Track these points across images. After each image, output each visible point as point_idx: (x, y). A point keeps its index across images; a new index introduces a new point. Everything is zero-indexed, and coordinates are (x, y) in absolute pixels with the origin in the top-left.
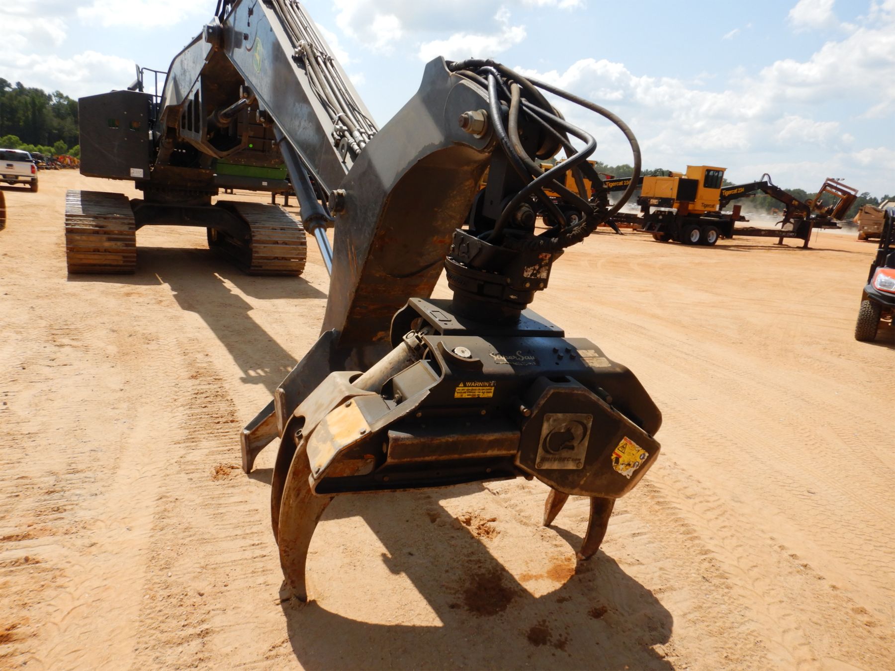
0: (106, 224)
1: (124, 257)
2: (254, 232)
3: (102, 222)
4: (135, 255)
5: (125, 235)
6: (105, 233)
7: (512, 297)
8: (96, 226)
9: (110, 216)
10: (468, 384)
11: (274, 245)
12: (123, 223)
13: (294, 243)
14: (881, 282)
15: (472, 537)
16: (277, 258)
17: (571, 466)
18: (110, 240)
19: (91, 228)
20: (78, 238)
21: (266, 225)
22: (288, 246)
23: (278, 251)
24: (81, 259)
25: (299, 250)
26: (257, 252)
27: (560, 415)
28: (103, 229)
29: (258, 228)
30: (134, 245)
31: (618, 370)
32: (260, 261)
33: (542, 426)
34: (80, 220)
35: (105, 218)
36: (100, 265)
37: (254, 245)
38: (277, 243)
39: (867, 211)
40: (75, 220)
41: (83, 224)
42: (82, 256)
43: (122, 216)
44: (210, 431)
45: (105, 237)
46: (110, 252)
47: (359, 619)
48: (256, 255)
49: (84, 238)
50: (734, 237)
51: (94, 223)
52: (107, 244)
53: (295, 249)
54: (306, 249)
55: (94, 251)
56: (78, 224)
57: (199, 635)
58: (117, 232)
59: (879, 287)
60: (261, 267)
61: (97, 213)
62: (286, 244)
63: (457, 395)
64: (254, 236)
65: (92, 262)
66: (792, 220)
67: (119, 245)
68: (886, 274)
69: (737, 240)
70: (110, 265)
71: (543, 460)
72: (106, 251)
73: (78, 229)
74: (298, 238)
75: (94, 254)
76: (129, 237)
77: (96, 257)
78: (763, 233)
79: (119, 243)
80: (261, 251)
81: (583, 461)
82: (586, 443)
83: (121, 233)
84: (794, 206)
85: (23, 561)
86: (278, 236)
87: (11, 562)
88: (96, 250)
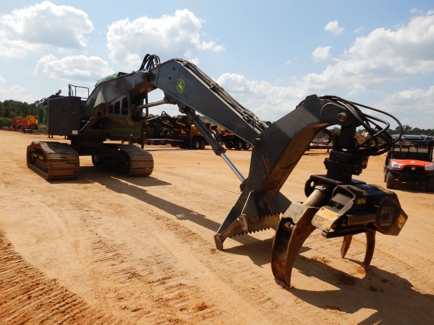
0: (66, 156)
1: (74, 171)
2: (130, 157)
3: (64, 156)
4: (79, 170)
5: (75, 161)
6: (66, 160)
7: (357, 171)
8: (62, 158)
9: (67, 152)
10: (361, 199)
11: (140, 162)
12: (73, 156)
13: (148, 161)
14: (394, 165)
15: (323, 264)
16: (141, 168)
17: (388, 225)
18: (68, 164)
19: (60, 158)
20: (54, 163)
21: (136, 154)
22: (145, 162)
23: (142, 165)
24: (55, 173)
25: (151, 164)
26: (133, 166)
27: (386, 208)
28: (65, 159)
29: (132, 155)
30: (79, 165)
31: (392, 193)
32: (134, 170)
33: (381, 211)
34: (54, 155)
35: (65, 154)
36: (62, 176)
37: (131, 163)
38: (141, 161)
39: (358, 136)
40: (52, 155)
41: (56, 157)
42: (55, 172)
43: (72, 152)
44: (190, 238)
45: (66, 163)
46: (68, 169)
47: (313, 290)
48: (132, 167)
49: (57, 163)
50: (310, 150)
51: (61, 156)
52: (67, 166)
53: (149, 164)
54: (153, 163)
55: (61, 169)
56: (54, 157)
57: (268, 300)
58: (71, 160)
59: (393, 167)
60: (134, 172)
61: (61, 151)
62: (145, 161)
63: (358, 203)
64: (131, 159)
65: (60, 174)
66: (332, 142)
67: (72, 166)
68: (396, 162)
69: (312, 151)
70: (67, 175)
71: (382, 223)
72: (66, 169)
73: (53, 159)
74: (150, 159)
75: (61, 171)
76: (76, 162)
77: (62, 172)
78: (321, 147)
79: (72, 165)
80: (135, 165)
81: (391, 223)
82: (392, 216)
83: (73, 160)
84: (332, 135)
85: (179, 285)
86: (141, 158)
87: (176, 286)
88: (62, 169)
